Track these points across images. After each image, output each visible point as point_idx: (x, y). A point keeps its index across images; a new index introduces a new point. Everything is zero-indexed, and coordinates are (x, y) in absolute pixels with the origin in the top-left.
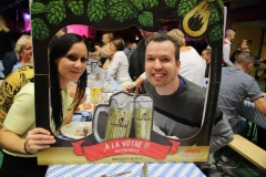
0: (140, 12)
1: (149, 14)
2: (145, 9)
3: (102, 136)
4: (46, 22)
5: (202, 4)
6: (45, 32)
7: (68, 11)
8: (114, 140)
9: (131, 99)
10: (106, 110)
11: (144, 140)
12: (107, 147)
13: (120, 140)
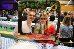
0: (42, 5)
1: (44, 6)
2: (43, 5)
3: (33, 33)
4: (21, 7)
5: (56, 3)
6: (21, 10)
7: (26, 5)
8: (36, 34)
9: (39, 24)
10: (34, 27)
11: (42, 34)
12: (34, 35)
13: (37, 34)
